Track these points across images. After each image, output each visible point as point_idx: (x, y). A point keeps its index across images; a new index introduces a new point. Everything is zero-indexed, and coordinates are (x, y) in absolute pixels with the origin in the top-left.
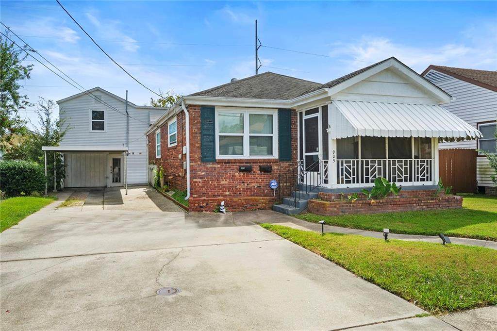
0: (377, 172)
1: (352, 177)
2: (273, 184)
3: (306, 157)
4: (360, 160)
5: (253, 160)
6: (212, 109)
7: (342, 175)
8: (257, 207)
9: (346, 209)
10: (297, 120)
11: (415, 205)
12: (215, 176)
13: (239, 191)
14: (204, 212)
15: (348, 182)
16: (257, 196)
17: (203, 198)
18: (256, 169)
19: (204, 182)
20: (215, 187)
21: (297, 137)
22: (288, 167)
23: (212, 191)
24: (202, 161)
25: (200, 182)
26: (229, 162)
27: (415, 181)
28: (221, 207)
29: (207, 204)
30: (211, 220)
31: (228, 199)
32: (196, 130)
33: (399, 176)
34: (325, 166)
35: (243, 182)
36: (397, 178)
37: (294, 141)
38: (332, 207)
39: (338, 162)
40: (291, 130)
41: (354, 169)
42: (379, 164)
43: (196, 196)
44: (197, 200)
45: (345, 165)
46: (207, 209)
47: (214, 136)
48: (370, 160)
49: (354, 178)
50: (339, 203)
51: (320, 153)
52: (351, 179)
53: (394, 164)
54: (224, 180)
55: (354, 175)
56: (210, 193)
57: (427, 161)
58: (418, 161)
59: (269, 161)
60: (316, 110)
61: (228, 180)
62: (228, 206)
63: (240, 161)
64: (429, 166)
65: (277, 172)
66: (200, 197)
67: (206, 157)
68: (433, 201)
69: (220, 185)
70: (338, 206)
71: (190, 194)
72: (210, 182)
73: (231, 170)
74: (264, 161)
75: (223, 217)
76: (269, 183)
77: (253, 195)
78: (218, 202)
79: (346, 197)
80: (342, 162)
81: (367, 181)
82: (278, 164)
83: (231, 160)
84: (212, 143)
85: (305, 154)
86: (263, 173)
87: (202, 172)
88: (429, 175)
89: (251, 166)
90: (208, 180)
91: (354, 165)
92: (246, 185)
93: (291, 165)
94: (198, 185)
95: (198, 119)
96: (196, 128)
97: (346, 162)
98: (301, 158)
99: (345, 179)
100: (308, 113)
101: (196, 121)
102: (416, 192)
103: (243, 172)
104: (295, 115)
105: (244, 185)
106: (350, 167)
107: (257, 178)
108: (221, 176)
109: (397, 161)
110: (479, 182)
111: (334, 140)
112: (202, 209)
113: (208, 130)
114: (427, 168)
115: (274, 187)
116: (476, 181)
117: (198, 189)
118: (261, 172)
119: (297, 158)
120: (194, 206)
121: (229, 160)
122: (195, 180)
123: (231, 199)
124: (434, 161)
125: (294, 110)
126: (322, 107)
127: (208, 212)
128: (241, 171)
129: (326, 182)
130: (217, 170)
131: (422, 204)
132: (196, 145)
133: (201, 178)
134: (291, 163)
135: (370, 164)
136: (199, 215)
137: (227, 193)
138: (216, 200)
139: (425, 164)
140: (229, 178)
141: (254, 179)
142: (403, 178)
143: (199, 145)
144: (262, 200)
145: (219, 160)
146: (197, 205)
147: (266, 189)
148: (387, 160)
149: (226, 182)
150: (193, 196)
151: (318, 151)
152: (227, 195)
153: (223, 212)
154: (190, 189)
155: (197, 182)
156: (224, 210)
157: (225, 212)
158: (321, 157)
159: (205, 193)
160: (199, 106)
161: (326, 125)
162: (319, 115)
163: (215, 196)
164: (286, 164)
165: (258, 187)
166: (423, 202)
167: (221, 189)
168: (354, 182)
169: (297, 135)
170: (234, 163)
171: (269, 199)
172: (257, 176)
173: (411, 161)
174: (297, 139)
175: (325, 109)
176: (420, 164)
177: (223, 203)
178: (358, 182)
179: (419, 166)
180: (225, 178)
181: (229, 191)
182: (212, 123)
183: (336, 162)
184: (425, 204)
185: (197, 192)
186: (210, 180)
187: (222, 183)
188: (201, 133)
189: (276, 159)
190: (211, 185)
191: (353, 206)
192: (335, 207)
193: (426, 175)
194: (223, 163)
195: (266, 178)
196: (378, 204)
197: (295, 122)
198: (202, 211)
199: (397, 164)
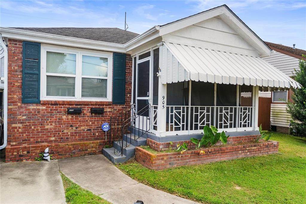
0: (205, 119)
1: (182, 123)
2: (105, 126)
3: (138, 100)
4: (190, 106)
5: (84, 102)
6: (37, 46)
7: (172, 122)
8: (86, 152)
9: (174, 161)
10: (132, 65)
11: (240, 152)
12: (38, 120)
13: (66, 136)
14: (24, 161)
15: (178, 129)
16: (87, 140)
17: (24, 145)
18: (87, 111)
19: (25, 127)
20: (38, 132)
21: (131, 81)
22: (121, 110)
23: (34, 137)
24: (23, 102)
25: (19, 128)
26: (56, 103)
27: (238, 127)
28: (45, 155)
29: (28, 152)
30: (33, 170)
31: (53, 144)
32: (16, 68)
33: (225, 123)
34: (155, 111)
35: (71, 126)
36: (223, 125)
37: (128, 85)
38: (159, 159)
39: (168, 108)
40: (126, 75)
41: (183, 115)
42: (208, 111)
43: (14, 143)
44: (15, 148)
45: (174, 111)
46: (29, 157)
47: (38, 75)
48: (199, 107)
49: (183, 125)
50: (167, 155)
51: (150, 98)
52: (181, 126)
53: (221, 111)
54: (50, 124)
55: (183, 122)
56: (32, 140)
57: (249, 108)
58: (241, 108)
59: (102, 104)
60: (148, 54)
61: (54, 124)
62: (53, 153)
63: (70, 103)
64: (250, 113)
65: (110, 114)
66: (20, 144)
67: (27, 98)
68: (255, 148)
69: (45, 129)
70: (165, 159)
71: (8, 141)
72: (33, 127)
73: (58, 112)
74: (97, 103)
75: (47, 166)
76: (101, 125)
77: (83, 140)
78: (41, 149)
79: (174, 146)
80: (172, 108)
81: (196, 128)
82: (111, 106)
83: (59, 101)
84: (36, 83)
85: (137, 98)
86: (93, 115)
87: (23, 116)
88: (250, 121)
89: (81, 108)
90: (30, 125)
91: (183, 112)
92: (74, 128)
93: (124, 108)
94: (18, 131)
95: (19, 55)
96: (16, 66)
97: (176, 109)
98: (134, 102)
99: (174, 126)
100: (141, 57)
101: (16, 58)
102: (240, 138)
103: (71, 115)
104: (130, 60)
105: (72, 129)
106: (179, 113)
107: (87, 121)
108: (45, 120)
109: (223, 108)
110: (272, 122)
111: (164, 84)
112: (21, 158)
113: (31, 68)
114: (249, 114)
115: (106, 130)
116: (270, 121)
117: (17, 135)
118: (92, 114)
119: (131, 102)
120: (13, 155)
121: (56, 102)
122: (14, 125)
123: (57, 145)
124: (255, 108)
125: (129, 55)
126: (154, 50)
127: (30, 161)
128: (69, 113)
129: (155, 128)
130: (42, 112)
131: (246, 151)
132: (16, 84)
133: (21, 123)
134: (125, 106)
135: (199, 111)
136: (18, 165)
137: (53, 139)
138: (39, 147)
139: (247, 111)
140: (55, 122)
141: (83, 121)
142: (228, 124)
143: (19, 84)
144: (92, 144)
145: (44, 101)
146: (15, 153)
147: (97, 132)
148: (215, 107)
149: (52, 127)
150: (12, 143)
151: (148, 96)
152: (52, 141)
153: (47, 160)
154: (8, 136)
155: (16, 128)
156: (48, 158)
157: (49, 160)
158: (151, 102)
159: (26, 140)
160: (20, 41)
161: (156, 69)
162: (151, 59)
163: (38, 142)
164: (120, 107)
165: (88, 130)
166: (247, 149)
167: (45, 134)
168: (183, 129)
169: (131, 79)
170: (63, 105)
171: (100, 142)
172: (87, 118)
173: (236, 108)
174: (131, 83)
175: (156, 52)
176: (243, 111)
177: (47, 150)
178: (187, 129)
179: (242, 113)
180: (50, 122)
181: (54, 136)
182: (37, 61)
183: (165, 108)
184: (249, 151)
185: (15, 139)
186: (33, 125)
187: (46, 127)
188: (22, 71)
189: (109, 102)
190: (33, 130)
191: (182, 157)
192: (162, 159)
193: (247, 121)
194: (49, 104)
195: (97, 121)
196: (207, 154)
197: (129, 67)
198: (22, 160)
199: (224, 111)
